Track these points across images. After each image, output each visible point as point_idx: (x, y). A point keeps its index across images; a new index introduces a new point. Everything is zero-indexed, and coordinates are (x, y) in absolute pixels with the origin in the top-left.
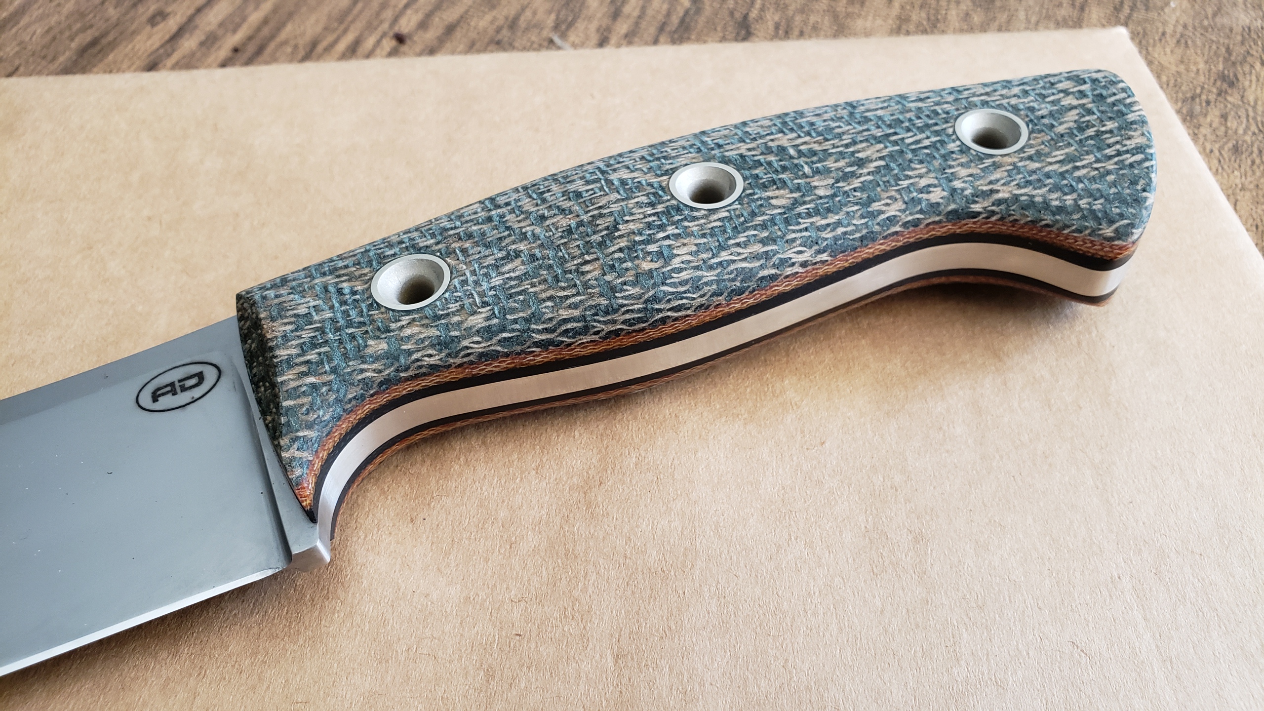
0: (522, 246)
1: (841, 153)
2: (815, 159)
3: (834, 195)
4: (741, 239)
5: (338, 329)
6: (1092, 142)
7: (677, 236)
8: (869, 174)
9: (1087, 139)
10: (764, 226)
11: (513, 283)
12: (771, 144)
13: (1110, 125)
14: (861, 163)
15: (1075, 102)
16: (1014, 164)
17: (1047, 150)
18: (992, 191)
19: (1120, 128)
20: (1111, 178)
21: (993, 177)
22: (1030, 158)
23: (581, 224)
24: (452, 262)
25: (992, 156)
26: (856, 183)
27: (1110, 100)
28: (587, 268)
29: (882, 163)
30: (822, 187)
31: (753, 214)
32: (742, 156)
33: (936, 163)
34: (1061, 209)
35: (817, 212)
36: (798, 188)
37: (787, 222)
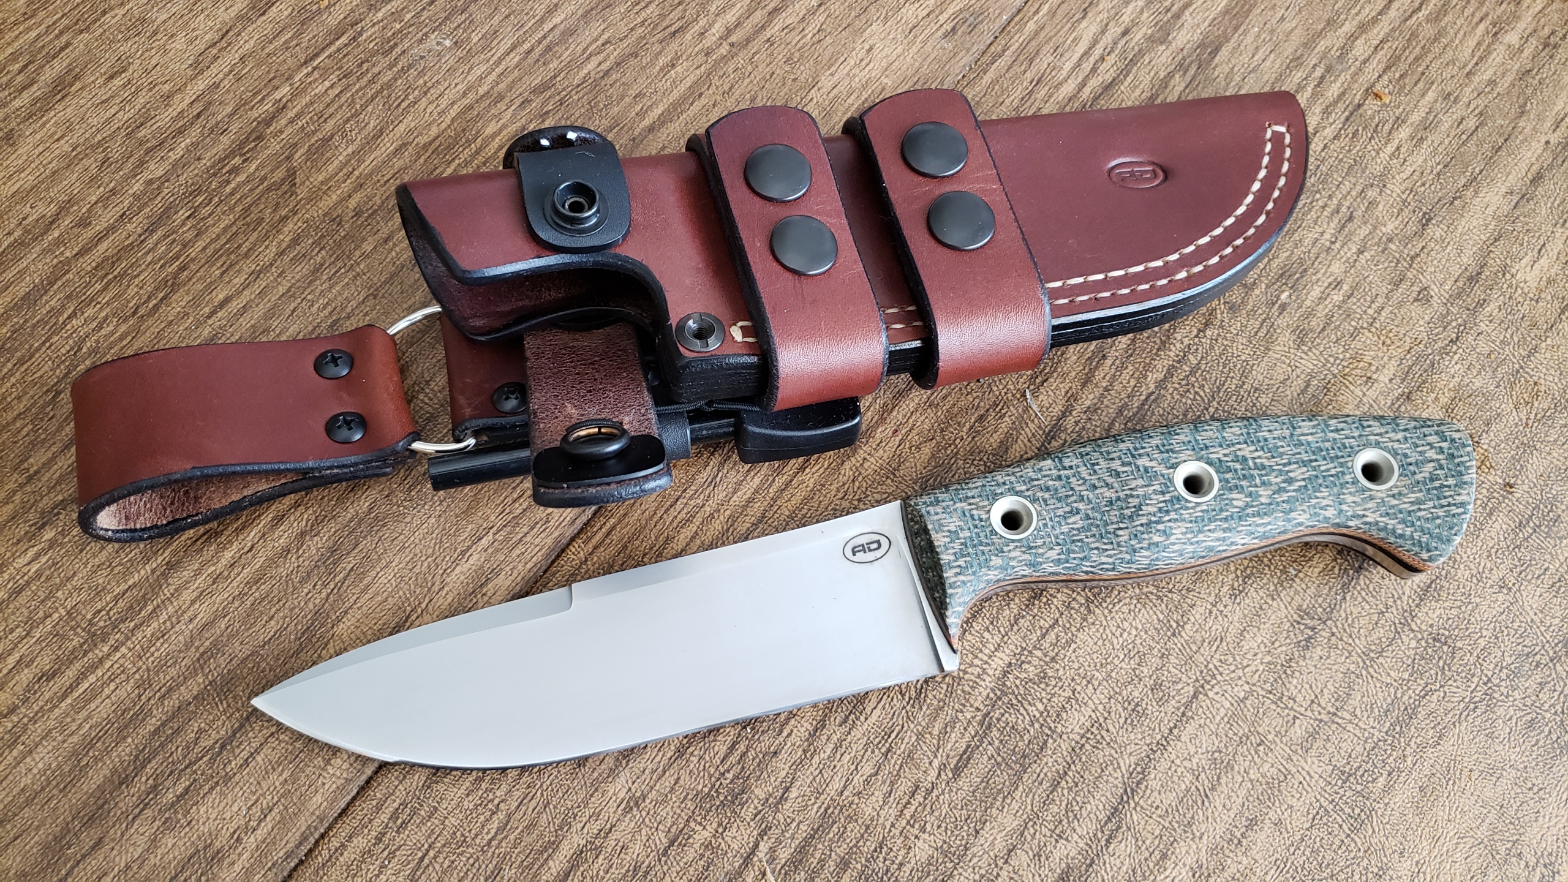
0: (1081, 506)
1: (1280, 470)
2: (1264, 472)
3: (1270, 504)
4: (1212, 527)
5: (975, 546)
6: (1435, 492)
7: (1176, 520)
8: (1294, 491)
9: (1433, 489)
10: (1226, 519)
11: (1075, 532)
12: (1239, 453)
13: (1451, 481)
14: (1290, 481)
15: (1435, 457)
16: (1382, 499)
17: (1406, 491)
18: (1364, 516)
19: (1456, 485)
20: (1438, 521)
21: (1368, 506)
22: (1393, 496)
23: (1118, 499)
24: (1039, 509)
25: (1371, 490)
26: (1285, 497)
27: (1457, 460)
28: (1120, 532)
29: (1303, 483)
30: (1264, 494)
31: (1221, 510)
32: (1219, 459)
33: (1335, 490)
34: (1401, 536)
35: (1259, 515)
36: (1250, 495)
37: (1240, 518)
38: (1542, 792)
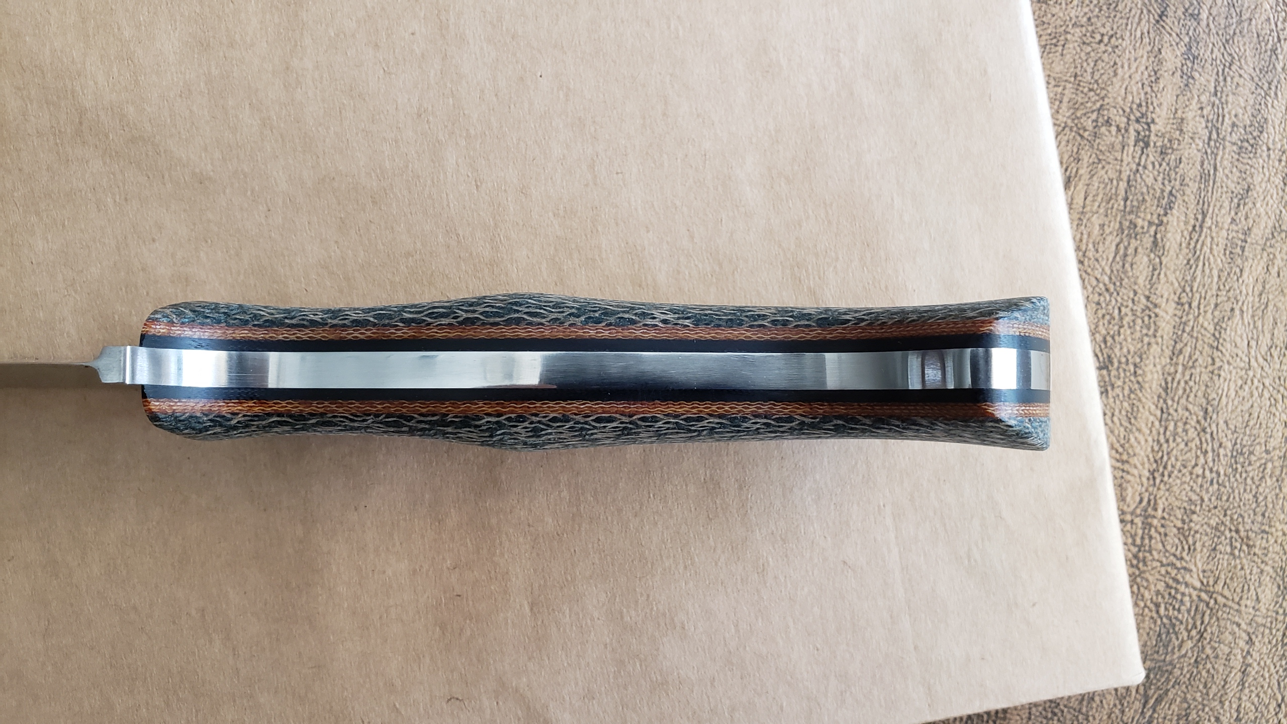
38: (1114, 39)
